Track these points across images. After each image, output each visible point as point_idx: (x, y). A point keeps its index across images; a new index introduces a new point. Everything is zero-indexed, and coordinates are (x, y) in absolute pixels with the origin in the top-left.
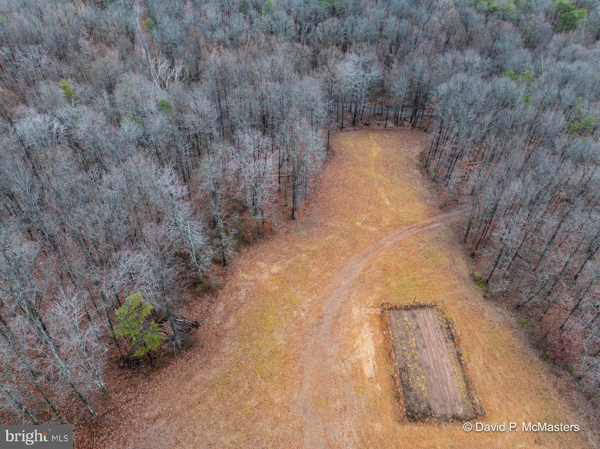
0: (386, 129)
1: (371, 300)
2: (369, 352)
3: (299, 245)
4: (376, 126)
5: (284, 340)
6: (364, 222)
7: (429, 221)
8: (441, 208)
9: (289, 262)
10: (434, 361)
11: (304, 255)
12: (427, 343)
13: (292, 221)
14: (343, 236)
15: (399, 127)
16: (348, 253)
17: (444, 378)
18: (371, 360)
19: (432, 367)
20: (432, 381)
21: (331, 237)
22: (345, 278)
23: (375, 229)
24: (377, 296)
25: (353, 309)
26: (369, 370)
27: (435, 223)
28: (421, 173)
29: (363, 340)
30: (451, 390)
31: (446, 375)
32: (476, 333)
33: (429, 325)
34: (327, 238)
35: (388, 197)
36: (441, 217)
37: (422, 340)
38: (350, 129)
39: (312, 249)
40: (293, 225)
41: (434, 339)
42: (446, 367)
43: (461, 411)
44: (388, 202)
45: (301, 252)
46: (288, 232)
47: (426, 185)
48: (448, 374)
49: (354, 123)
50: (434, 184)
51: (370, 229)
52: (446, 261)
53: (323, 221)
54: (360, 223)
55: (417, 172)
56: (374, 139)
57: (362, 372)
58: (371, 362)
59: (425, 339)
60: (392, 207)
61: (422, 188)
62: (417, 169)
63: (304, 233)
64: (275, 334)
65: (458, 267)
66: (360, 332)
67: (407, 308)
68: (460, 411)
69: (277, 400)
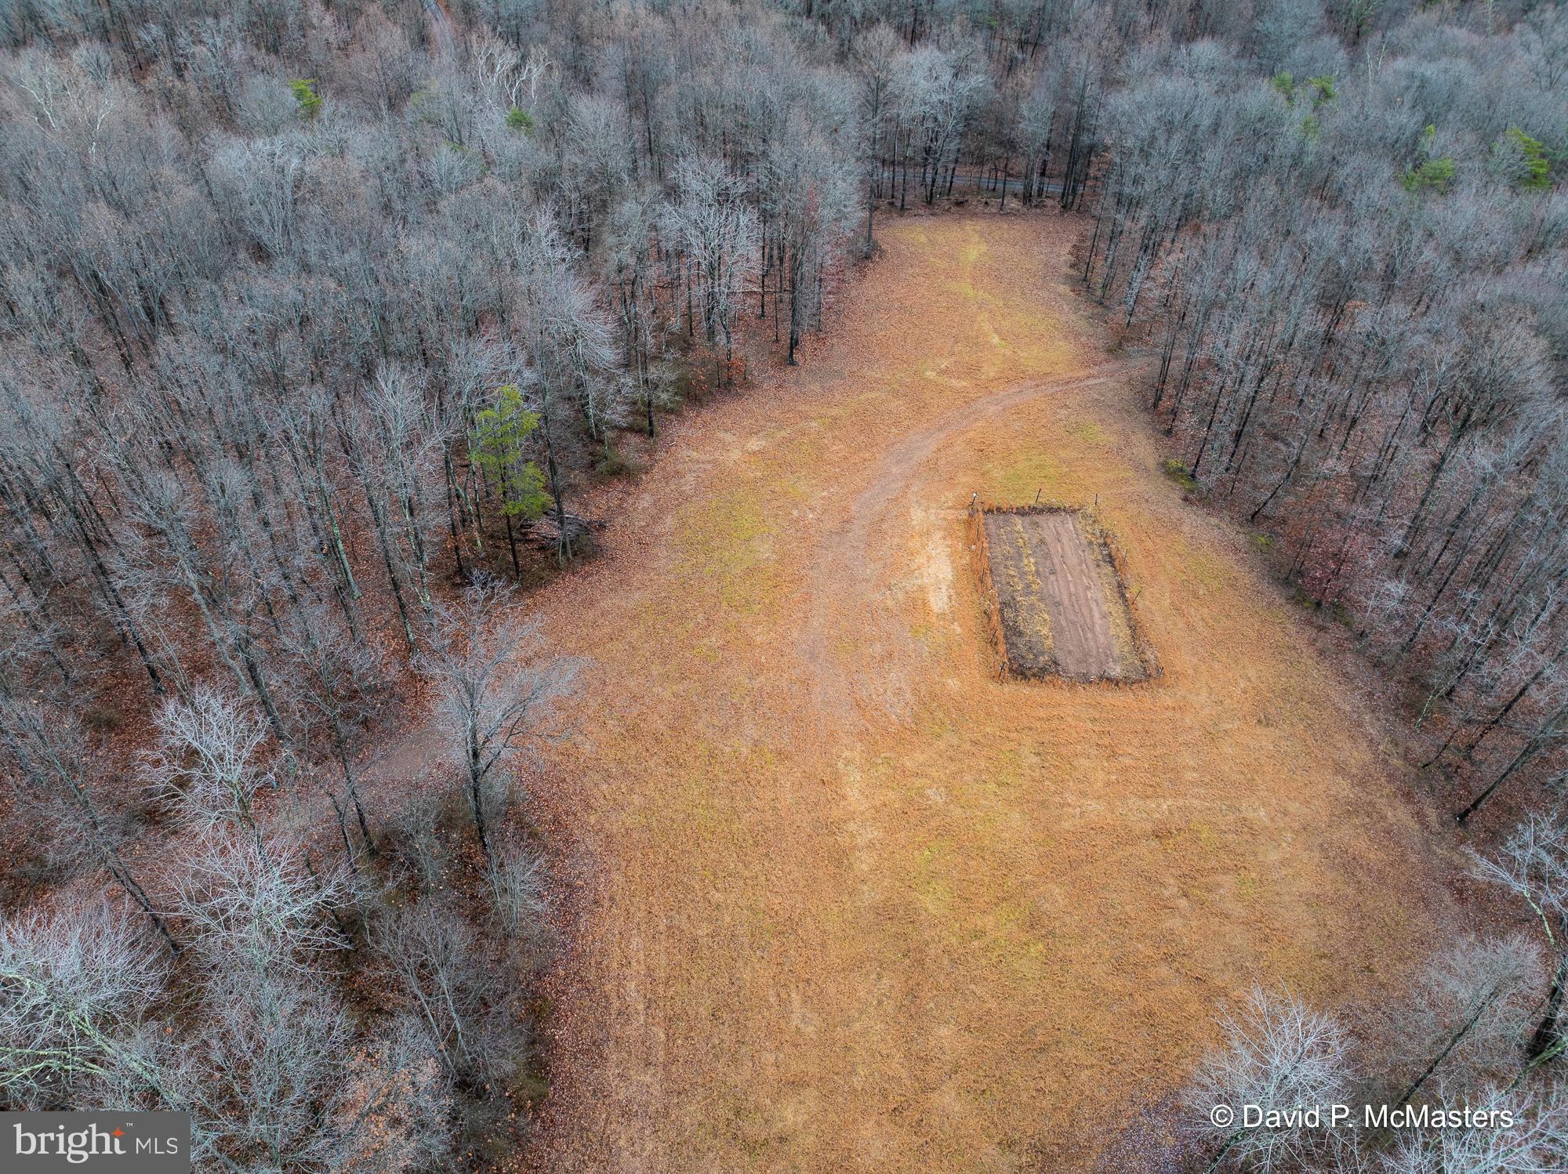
0: (1003, 213)
1: (949, 497)
2: (941, 576)
3: (802, 408)
4: (981, 207)
5: (774, 552)
6: (944, 372)
7: (1082, 373)
8: (1110, 351)
9: (783, 434)
10: (1070, 595)
11: (813, 424)
12: (1058, 567)
13: (790, 368)
14: (896, 394)
15: (1034, 211)
16: (906, 423)
17: (1088, 620)
18: (944, 588)
19: (1066, 602)
20: (1064, 623)
21: (872, 395)
22: (899, 462)
23: (964, 384)
24: (961, 491)
25: (912, 510)
26: (939, 602)
27: (1094, 376)
28: (1073, 291)
29: (929, 558)
30: (1101, 638)
31: (1092, 617)
32: (1162, 555)
33: (1065, 540)
34: (862, 397)
35: (996, 330)
36: (1106, 367)
37: (1048, 562)
38: (921, 212)
39: (829, 414)
40: (790, 374)
41: (1073, 560)
42: (1094, 607)
43: (1118, 669)
44: (996, 340)
45: (807, 418)
46: (780, 386)
47: (1081, 312)
48: (1097, 615)
49: (929, 201)
50: (1100, 309)
51: (955, 383)
52: (1111, 439)
53: (855, 369)
54: (934, 374)
55: (1065, 289)
56: (974, 230)
57: (925, 603)
58: (943, 590)
59: (1056, 561)
60: (1005, 347)
61: (1073, 317)
62: (1065, 284)
63: (816, 387)
64: (754, 544)
65: (1134, 451)
66: (924, 546)
67: (1021, 512)
68: (1116, 671)
69: (759, 639)
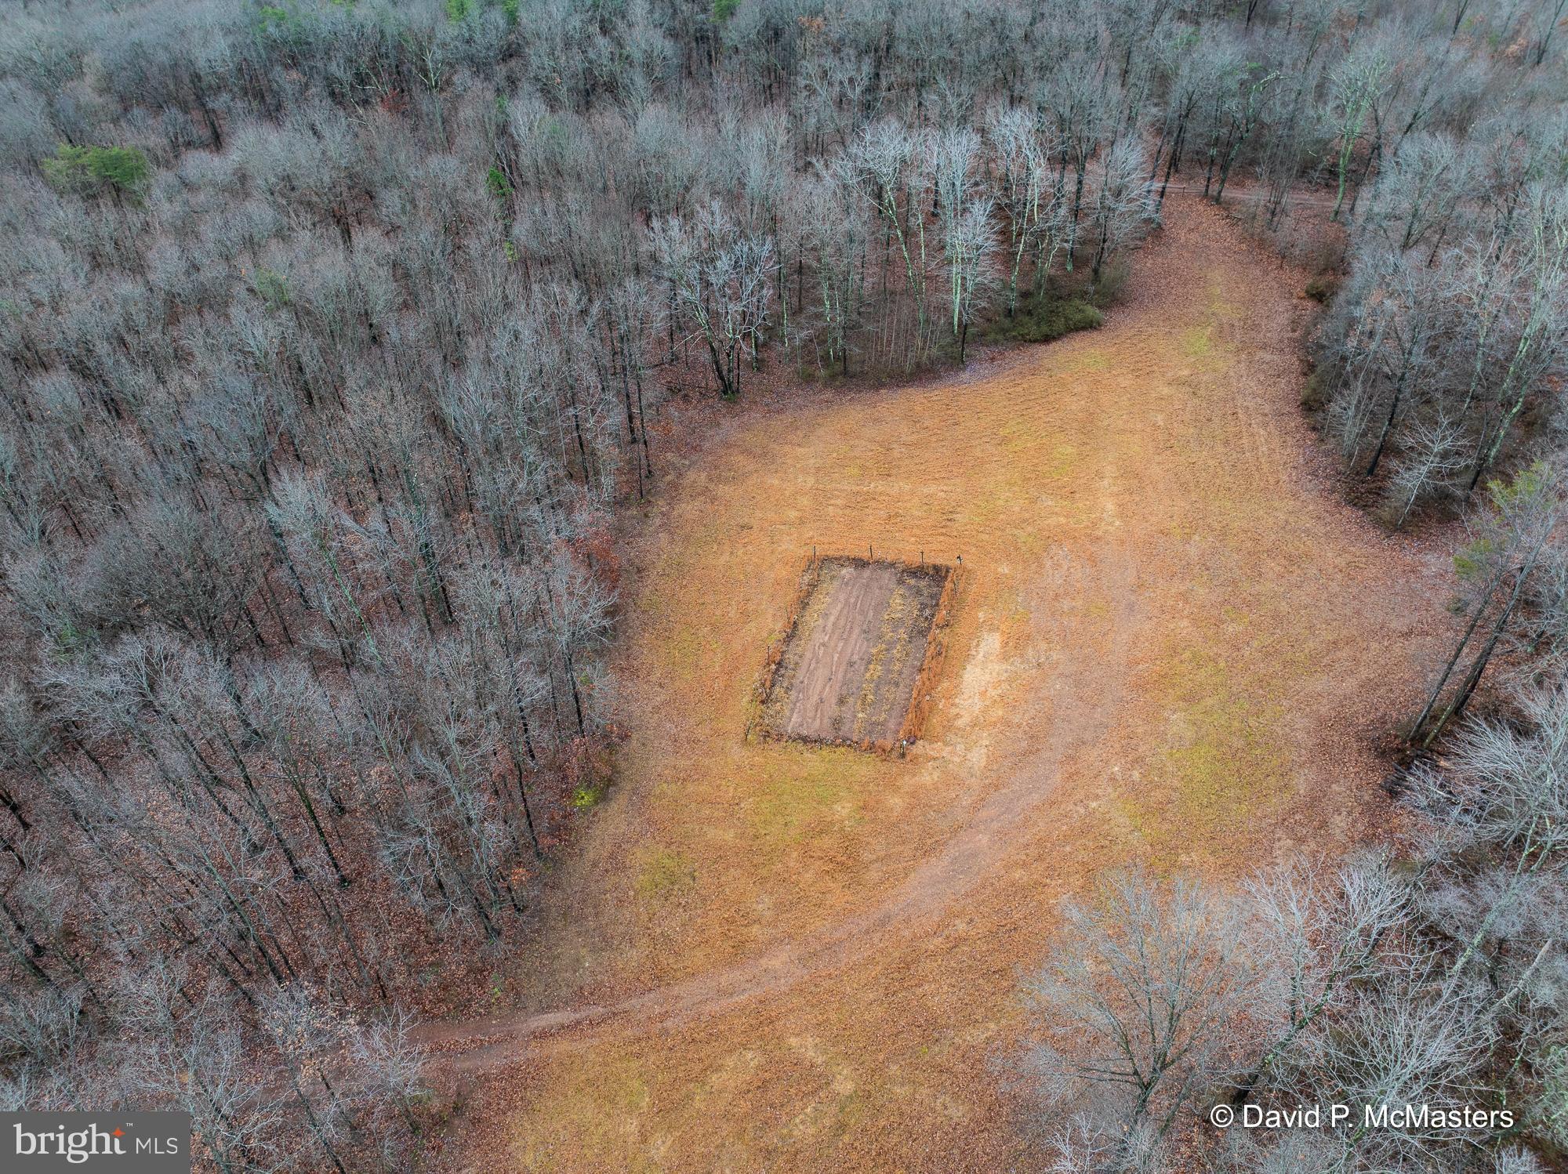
20: (871, 613)
24: (907, 782)
25: (983, 764)
26: (991, 643)
29: (983, 694)
30: (842, 597)
33: (815, 699)
41: (822, 673)
48: (832, 619)
57: (1006, 642)
58: (981, 654)
59: (840, 676)
64: (1190, 734)
66: (985, 709)
67: (846, 742)
68: (847, 570)
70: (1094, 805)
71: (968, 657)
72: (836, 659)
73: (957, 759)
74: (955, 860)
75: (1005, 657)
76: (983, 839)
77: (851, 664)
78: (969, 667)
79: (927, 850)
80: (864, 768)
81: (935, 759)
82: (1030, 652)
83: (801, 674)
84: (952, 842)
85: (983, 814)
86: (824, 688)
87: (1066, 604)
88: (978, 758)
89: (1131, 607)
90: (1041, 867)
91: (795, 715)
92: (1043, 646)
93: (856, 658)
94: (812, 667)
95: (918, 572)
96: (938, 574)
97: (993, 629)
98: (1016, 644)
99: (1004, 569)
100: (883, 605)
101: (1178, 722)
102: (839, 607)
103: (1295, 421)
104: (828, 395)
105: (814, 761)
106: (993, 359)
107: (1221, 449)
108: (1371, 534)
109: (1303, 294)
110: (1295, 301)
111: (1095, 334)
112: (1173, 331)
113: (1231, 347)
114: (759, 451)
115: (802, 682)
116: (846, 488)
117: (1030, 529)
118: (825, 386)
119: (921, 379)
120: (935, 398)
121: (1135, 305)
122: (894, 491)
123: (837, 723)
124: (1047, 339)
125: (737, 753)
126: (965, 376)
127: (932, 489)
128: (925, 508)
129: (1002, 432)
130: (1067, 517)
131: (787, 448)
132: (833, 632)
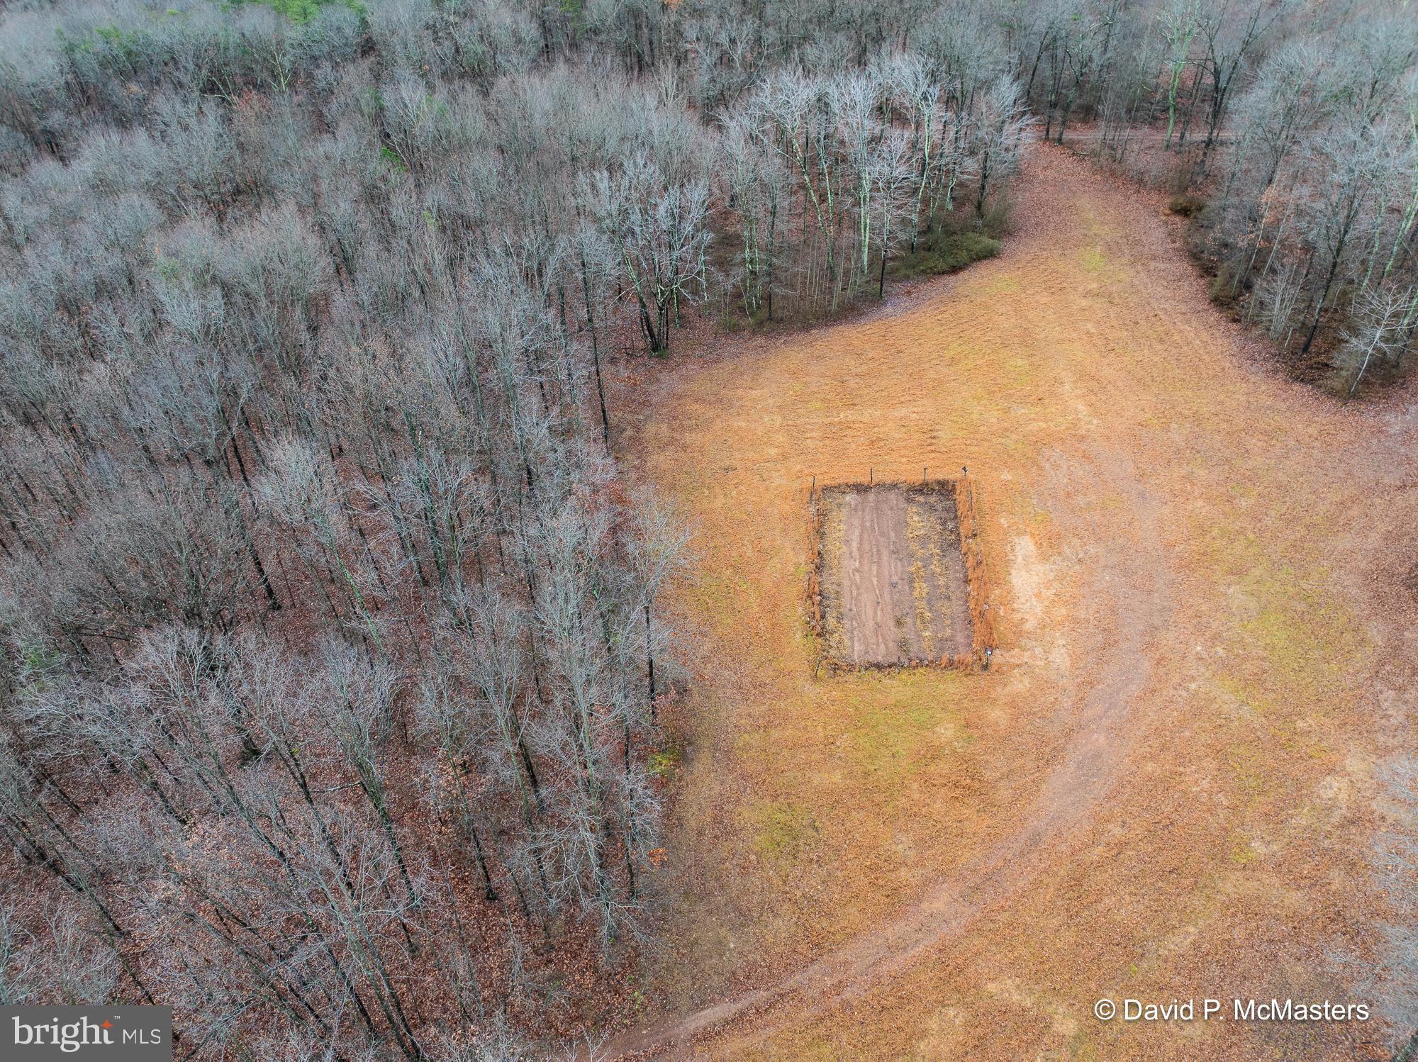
2: (1023, 574)
12: (887, 590)
17: (866, 538)
25: (1068, 664)
29: (1039, 595)
37: (896, 597)
43: (848, 498)
57: (1039, 546)
58: (1020, 558)
64: (1253, 605)
66: (1047, 611)
68: (851, 497)
70: (1193, 686)
71: (1008, 563)
72: (875, 582)
73: (1039, 663)
74: (1080, 765)
75: (1045, 558)
76: (1101, 739)
77: (894, 586)
78: (1014, 572)
79: (1050, 757)
80: (952, 686)
81: (1018, 666)
82: (1067, 550)
83: (846, 602)
84: (1070, 746)
85: (1088, 713)
86: (875, 613)
87: (1081, 500)
88: (1060, 657)
89: (1142, 495)
90: (1169, 756)
91: (856, 644)
92: (1077, 542)
93: (895, 579)
94: (854, 594)
95: (923, 489)
96: (945, 489)
97: (1020, 533)
98: (1050, 544)
99: (1006, 476)
100: (901, 525)
101: (1236, 595)
102: (857, 532)
103: (1214, 316)
104: (760, 341)
105: (897, 687)
106: (909, 293)
107: (1158, 347)
108: (1329, 404)
109: (1168, 212)
110: (1163, 218)
111: (997, 261)
112: (1066, 252)
113: (1125, 260)
114: (713, 398)
115: (851, 610)
116: (816, 421)
117: (1014, 437)
118: (754, 333)
119: (846, 317)
120: (868, 332)
121: (1022, 234)
122: (866, 418)
123: (903, 645)
124: (955, 270)
125: (812, 692)
126: (889, 309)
127: (903, 412)
128: (904, 430)
129: (948, 354)
130: (1046, 421)
131: (740, 392)
132: (861, 557)
